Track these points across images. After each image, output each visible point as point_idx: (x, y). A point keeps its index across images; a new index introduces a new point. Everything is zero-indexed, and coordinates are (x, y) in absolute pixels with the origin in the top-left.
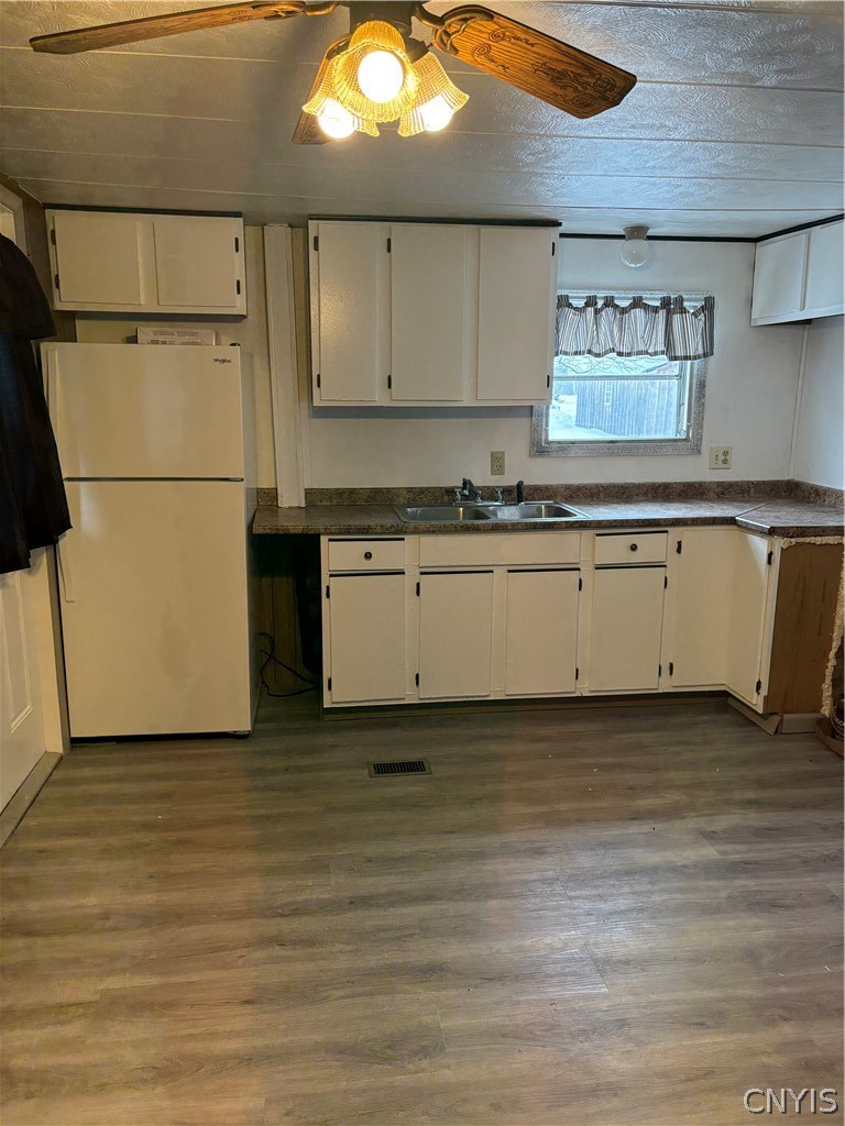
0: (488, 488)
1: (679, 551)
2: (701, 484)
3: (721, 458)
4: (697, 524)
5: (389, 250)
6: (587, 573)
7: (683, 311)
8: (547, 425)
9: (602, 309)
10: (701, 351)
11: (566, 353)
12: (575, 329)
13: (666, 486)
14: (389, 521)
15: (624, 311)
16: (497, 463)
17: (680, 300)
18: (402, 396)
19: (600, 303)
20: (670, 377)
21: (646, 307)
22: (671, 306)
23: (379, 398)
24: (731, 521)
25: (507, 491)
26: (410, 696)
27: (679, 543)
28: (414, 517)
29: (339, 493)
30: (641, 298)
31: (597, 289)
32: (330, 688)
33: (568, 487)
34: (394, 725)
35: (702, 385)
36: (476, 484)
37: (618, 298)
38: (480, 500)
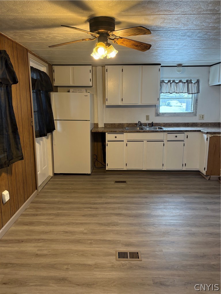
0: (145, 123)
1: (187, 138)
2: (196, 123)
3: (202, 117)
4: (191, 132)
5: (122, 71)
6: (165, 142)
7: (192, 83)
8: (159, 109)
9: (172, 83)
10: (196, 92)
11: (164, 93)
12: (166, 88)
13: (188, 123)
14: (120, 130)
15: (177, 83)
16: (148, 118)
17: (191, 80)
18: (124, 103)
19: (171, 81)
20: (189, 98)
21: (182, 82)
22: (189, 82)
23: (120, 103)
24: (200, 131)
25: (149, 124)
26: (125, 168)
27: (187, 136)
28: (128, 129)
29: (112, 124)
30: (181, 80)
31: (171, 78)
32: (107, 166)
33: (164, 123)
34: (121, 174)
35: (197, 100)
36: (142, 122)
37: (176, 80)
38: (143, 126)
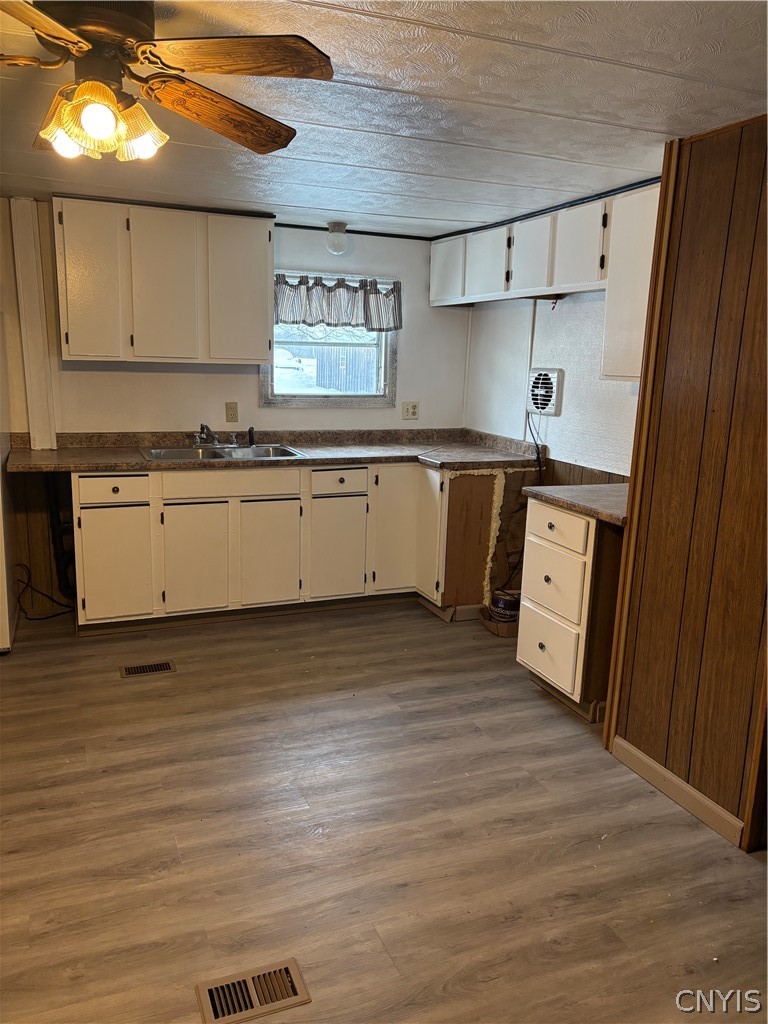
0: (224, 432)
1: (377, 483)
2: (396, 431)
3: (411, 410)
4: (390, 462)
5: (128, 229)
6: (306, 501)
7: (377, 292)
8: (272, 381)
9: (312, 288)
10: (392, 325)
11: (285, 322)
12: (291, 303)
13: (370, 433)
14: (134, 460)
15: (330, 290)
16: (231, 412)
17: (374, 284)
18: (143, 353)
19: (311, 282)
20: (370, 345)
21: (348, 288)
22: (368, 288)
23: (124, 354)
24: (414, 459)
25: (240, 436)
26: (158, 611)
27: (377, 477)
28: (158, 457)
29: (89, 437)
30: (343, 280)
31: (308, 270)
32: (84, 607)
33: (291, 433)
34: (144, 637)
35: (394, 353)
36: (212, 429)
37: (325, 279)
38: (216, 443)
